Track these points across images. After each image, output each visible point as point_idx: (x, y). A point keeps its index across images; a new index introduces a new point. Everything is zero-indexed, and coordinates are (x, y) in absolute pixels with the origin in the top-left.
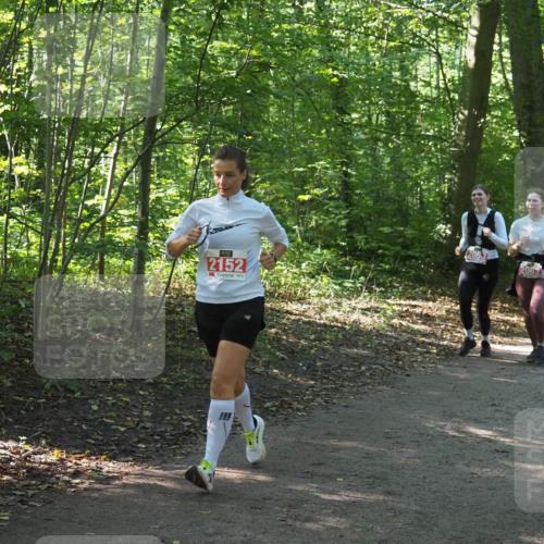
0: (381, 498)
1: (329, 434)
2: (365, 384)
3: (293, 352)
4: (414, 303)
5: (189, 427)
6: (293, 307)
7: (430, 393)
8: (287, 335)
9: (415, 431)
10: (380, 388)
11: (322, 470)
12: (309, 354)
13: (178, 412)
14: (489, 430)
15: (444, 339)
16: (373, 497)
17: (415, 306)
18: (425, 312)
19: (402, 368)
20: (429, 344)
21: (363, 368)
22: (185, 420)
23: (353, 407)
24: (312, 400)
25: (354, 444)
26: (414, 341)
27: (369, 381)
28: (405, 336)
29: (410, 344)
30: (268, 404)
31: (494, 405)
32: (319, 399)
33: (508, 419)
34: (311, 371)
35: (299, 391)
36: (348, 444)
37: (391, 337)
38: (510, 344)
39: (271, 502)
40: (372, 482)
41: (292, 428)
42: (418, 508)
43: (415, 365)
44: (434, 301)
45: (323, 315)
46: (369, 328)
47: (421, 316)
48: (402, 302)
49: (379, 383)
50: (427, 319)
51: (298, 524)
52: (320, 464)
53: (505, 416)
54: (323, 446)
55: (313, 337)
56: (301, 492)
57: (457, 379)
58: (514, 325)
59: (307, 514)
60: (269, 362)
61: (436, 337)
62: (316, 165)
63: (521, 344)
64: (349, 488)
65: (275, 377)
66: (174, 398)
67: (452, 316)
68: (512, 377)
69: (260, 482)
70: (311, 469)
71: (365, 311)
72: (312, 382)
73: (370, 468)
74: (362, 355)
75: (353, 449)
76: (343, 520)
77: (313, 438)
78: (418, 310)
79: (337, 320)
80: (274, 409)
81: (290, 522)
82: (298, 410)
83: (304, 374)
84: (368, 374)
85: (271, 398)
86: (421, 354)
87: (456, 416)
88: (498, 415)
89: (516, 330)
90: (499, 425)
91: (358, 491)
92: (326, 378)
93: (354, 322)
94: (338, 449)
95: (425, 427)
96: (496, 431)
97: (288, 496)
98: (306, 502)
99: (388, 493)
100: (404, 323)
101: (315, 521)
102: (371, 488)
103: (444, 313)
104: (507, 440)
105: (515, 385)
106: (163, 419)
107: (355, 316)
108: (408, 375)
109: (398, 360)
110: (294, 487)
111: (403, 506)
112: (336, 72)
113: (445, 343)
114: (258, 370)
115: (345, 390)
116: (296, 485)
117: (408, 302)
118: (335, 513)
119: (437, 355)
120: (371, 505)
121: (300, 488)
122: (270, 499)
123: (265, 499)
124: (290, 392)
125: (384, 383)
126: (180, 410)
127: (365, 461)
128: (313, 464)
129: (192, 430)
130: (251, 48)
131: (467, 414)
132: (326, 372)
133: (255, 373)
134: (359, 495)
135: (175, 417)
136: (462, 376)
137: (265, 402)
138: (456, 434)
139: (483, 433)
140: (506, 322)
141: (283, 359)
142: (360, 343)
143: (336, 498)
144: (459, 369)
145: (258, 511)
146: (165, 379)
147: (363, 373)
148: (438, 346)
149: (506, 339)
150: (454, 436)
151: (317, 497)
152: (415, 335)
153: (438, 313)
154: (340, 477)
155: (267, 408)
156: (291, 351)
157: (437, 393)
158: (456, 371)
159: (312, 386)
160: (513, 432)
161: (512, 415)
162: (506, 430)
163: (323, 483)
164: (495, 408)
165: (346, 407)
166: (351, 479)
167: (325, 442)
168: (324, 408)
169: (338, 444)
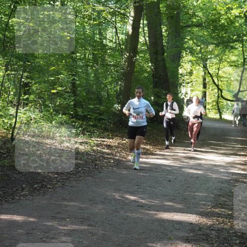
0: (86, 228)
1: (63, 199)
2: (81, 176)
4: (104, 140)
7: (110, 180)
9: (103, 197)
10: (87, 178)
11: (60, 215)
14: (135, 197)
15: (117, 156)
16: (83, 227)
17: (104, 141)
18: (108, 144)
19: (98, 169)
20: (110, 158)
21: (80, 169)
23: (75, 187)
24: (56, 184)
25: (75, 203)
26: (103, 157)
27: (82, 175)
28: (99, 155)
29: (101, 158)
30: (36, 186)
31: (138, 185)
32: (59, 183)
33: (144, 192)
35: (50, 179)
36: (72, 203)
37: (93, 155)
38: (146, 158)
39: (36, 230)
40: (83, 220)
41: (46, 197)
42: (103, 232)
43: (103, 168)
44: (112, 139)
46: (83, 151)
47: (106, 146)
48: (98, 139)
49: (87, 176)
50: (109, 147)
51: (48, 240)
52: (58, 213)
53: (143, 190)
54: (61, 204)
56: (50, 226)
57: (122, 174)
58: (148, 150)
59: (52, 236)
61: (113, 155)
62: (59, 76)
63: (151, 158)
64: (72, 223)
65: (39, 174)
67: (120, 145)
68: (146, 173)
69: (31, 222)
70: (54, 215)
71: (81, 143)
72: (56, 176)
73: (82, 214)
74: (79, 163)
75: (75, 206)
76: (69, 238)
77: (56, 201)
78: (105, 143)
80: (38, 188)
81: (44, 239)
82: (50, 188)
83: (53, 172)
84: (82, 172)
85: (37, 183)
86: (106, 163)
87: (121, 191)
88: (139, 190)
89: (149, 152)
90: (139, 194)
91: (76, 225)
92: (63, 174)
93: (76, 148)
94: (67, 206)
95: (107, 196)
96: (139, 197)
97: (44, 227)
98: (52, 230)
99: (90, 225)
100: (99, 149)
101: (56, 239)
102: (82, 223)
103: (117, 144)
104: (143, 201)
105: (147, 176)
107: (77, 146)
108: (100, 172)
109: (96, 165)
110: (47, 224)
111: (96, 231)
113: (117, 158)
115: (72, 179)
116: (48, 222)
117: (101, 139)
118: (65, 235)
119: (114, 163)
120: (82, 231)
121: (49, 224)
122: (35, 229)
123: (33, 229)
124: (46, 180)
125: (89, 176)
127: (81, 211)
128: (56, 213)
131: (126, 189)
134: (76, 227)
136: (124, 173)
137: (34, 185)
138: (121, 198)
139: (132, 198)
140: (144, 148)
142: (79, 158)
143: (66, 228)
144: (123, 169)
145: (30, 235)
147: (79, 172)
148: (114, 159)
149: (144, 156)
150: (120, 200)
151: (57, 228)
152: (104, 154)
153: (114, 144)
154: (68, 218)
155: (35, 188)
157: (113, 180)
158: (121, 170)
159: (56, 178)
160: (146, 197)
161: (146, 190)
162: (143, 196)
163: (60, 221)
164: (138, 187)
165: (72, 187)
166: (73, 219)
167: (62, 203)
168: (61, 187)
169: (68, 203)
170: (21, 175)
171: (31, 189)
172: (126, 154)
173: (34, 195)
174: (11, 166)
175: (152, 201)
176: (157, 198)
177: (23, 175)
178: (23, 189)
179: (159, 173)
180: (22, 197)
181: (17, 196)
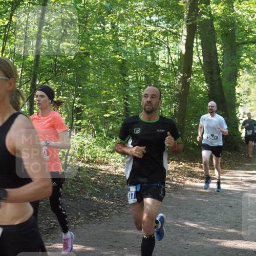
1: (120, 227)
3: (102, 189)
5: (54, 225)
6: (102, 167)
7: (168, 207)
8: (100, 180)
11: (117, 244)
12: (110, 189)
13: (48, 218)
15: (174, 181)
20: (167, 183)
22: (52, 222)
24: (112, 211)
25: (132, 231)
30: (91, 214)
32: (115, 211)
33: (204, 218)
34: (112, 198)
35: (106, 207)
36: (130, 231)
41: (103, 224)
44: (169, 163)
45: (117, 171)
52: (116, 242)
53: (203, 217)
54: (118, 233)
55: (112, 181)
56: (107, 255)
60: (91, 194)
61: (170, 180)
62: (112, 100)
64: (130, 253)
65: (94, 201)
66: (46, 212)
67: (177, 170)
68: (205, 198)
69: (88, 251)
70: (111, 244)
72: (112, 203)
73: (140, 243)
75: (132, 234)
77: (113, 229)
79: (123, 173)
80: (94, 216)
82: (106, 216)
83: (108, 199)
85: (93, 211)
87: (179, 217)
88: (199, 216)
90: (199, 221)
91: (134, 254)
92: (118, 201)
94: (124, 234)
95: (166, 223)
96: (199, 224)
103: (173, 169)
104: (203, 228)
105: (207, 202)
106: (41, 221)
110: (104, 253)
112: (120, 57)
113: (174, 183)
114: (86, 197)
116: (106, 252)
119: (171, 188)
121: (106, 253)
124: (101, 207)
126: (50, 217)
127: (137, 239)
128: (113, 242)
129: (55, 227)
130: (81, 46)
131: (185, 216)
132: (118, 198)
133: (85, 199)
135: (47, 221)
136: (182, 198)
138: (180, 226)
140: (202, 173)
141: (98, 192)
144: (181, 195)
146: (42, 203)
148: (171, 184)
150: (179, 227)
153: (171, 169)
154: (125, 247)
155: (91, 216)
156: (101, 188)
157: (171, 207)
158: (180, 196)
159: (112, 205)
160: (206, 224)
161: (206, 216)
162: (203, 223)
163: (118, 250)
164: (198, 213)
165: (128, 214)
166: (131, 248)
167: (119, 231)
168: (118, 215)
169: (125, 232)
170: (76, 203)
171: (87, 217)
172: (183, 178)
173: (90, 223)
174: (66, 194)
175: (213, 228)
176: (218, 224)
177: (78, 203)
178: (78, 217)
179: (219, 199)
180: (77, 225)
181: (72, 224)
